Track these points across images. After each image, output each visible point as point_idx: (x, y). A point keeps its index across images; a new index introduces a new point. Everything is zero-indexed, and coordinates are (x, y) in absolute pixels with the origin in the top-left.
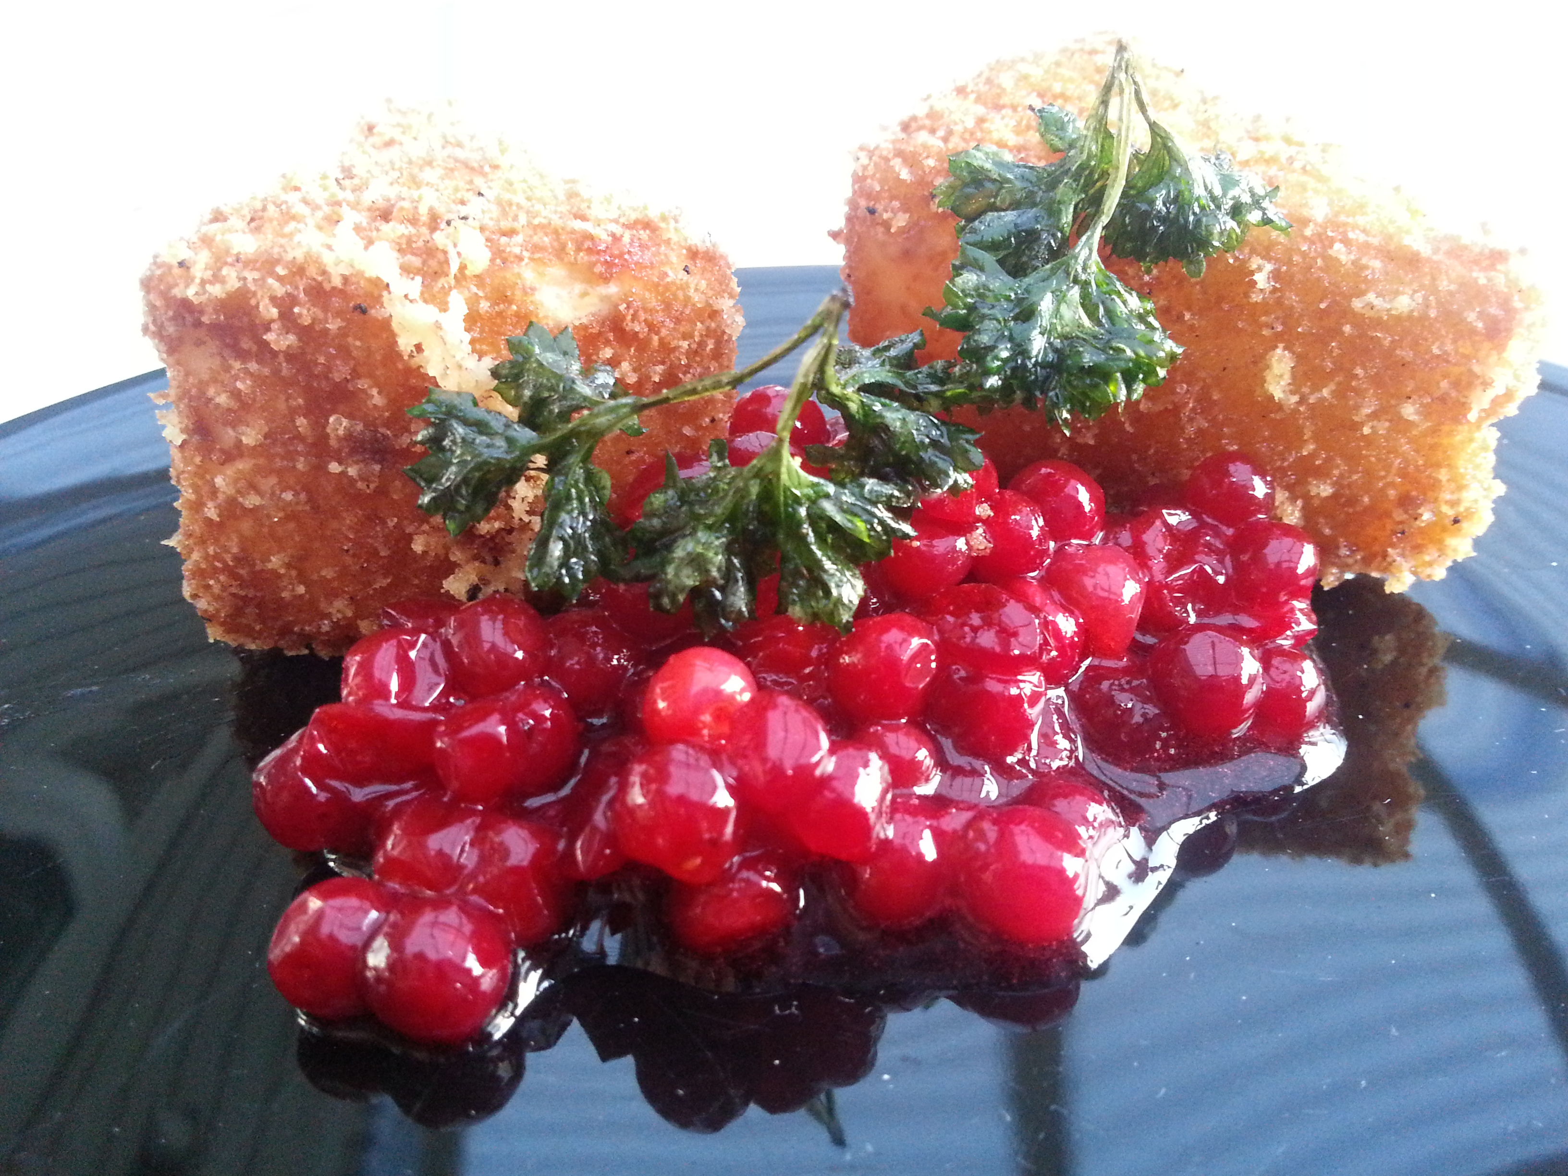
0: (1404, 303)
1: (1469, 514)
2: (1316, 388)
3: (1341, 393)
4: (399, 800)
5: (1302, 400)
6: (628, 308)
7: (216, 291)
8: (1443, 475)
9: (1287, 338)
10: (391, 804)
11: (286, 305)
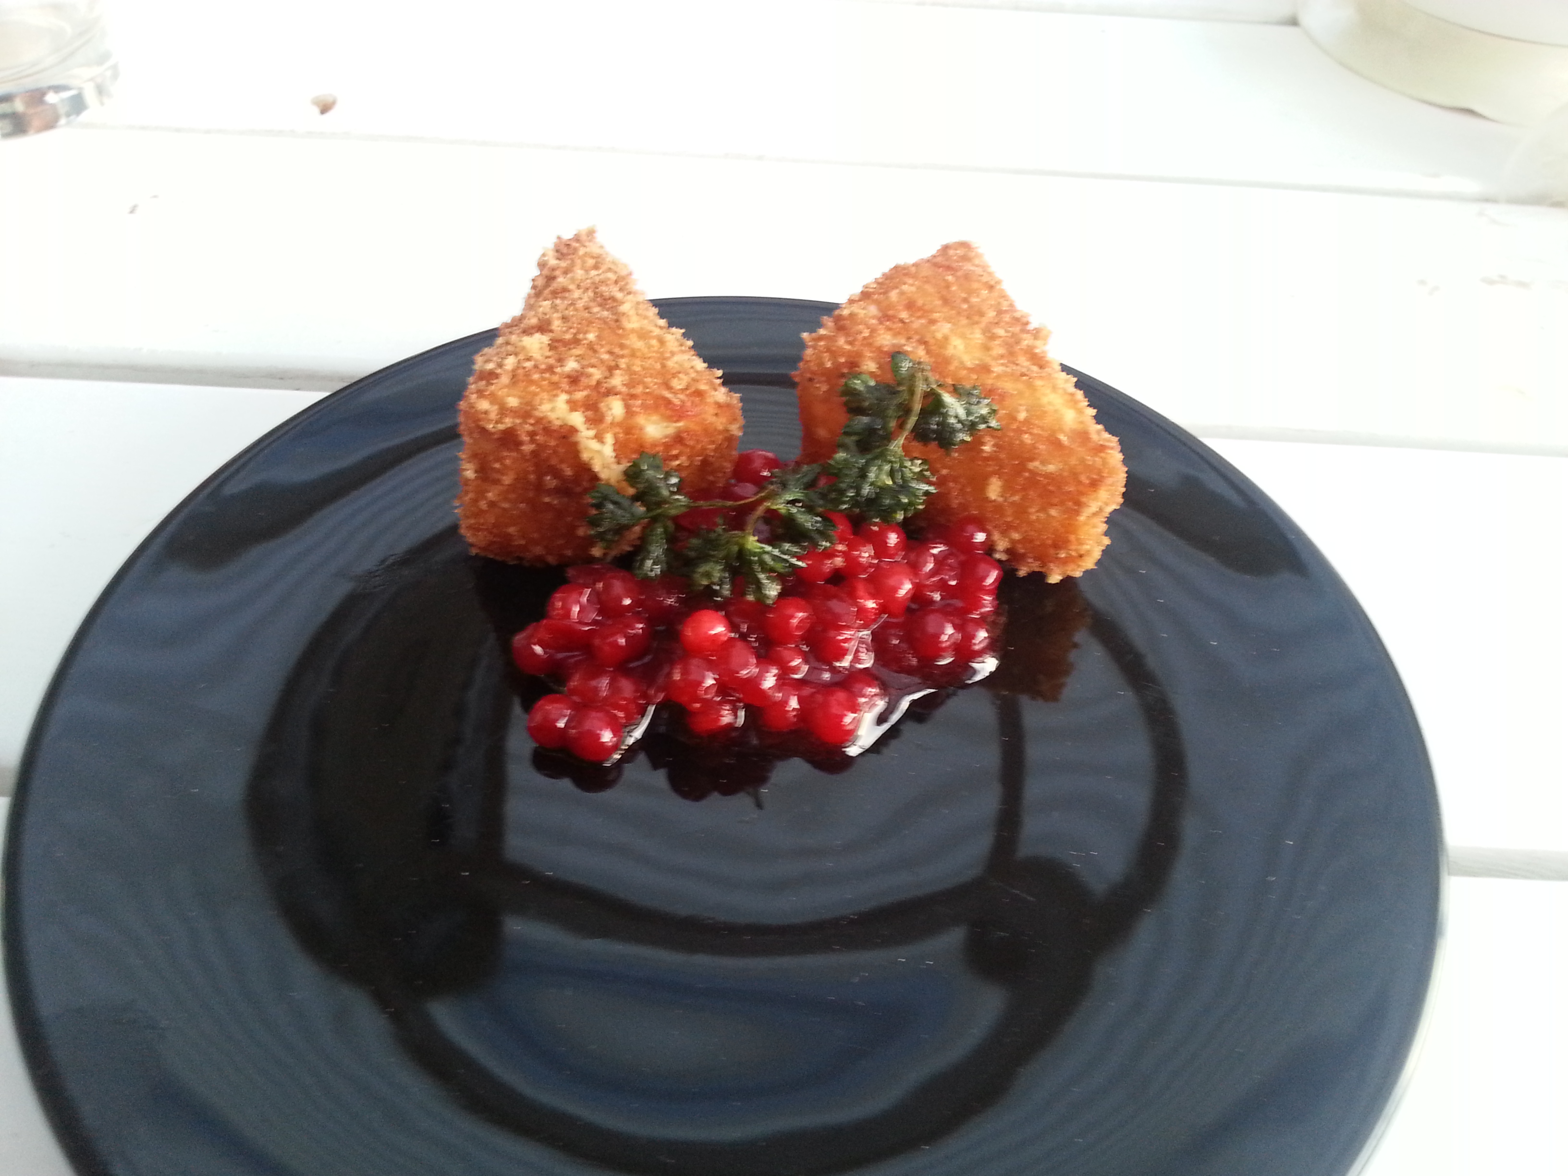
0: (1051, 468)
1: (1088, 552)
2: (1012, 495)
3: (1024, 498)
4: (576, 659)
5: (1005, 501)
6: (688, 435)
7: (501, 427)
8: (1072, 537)
9: (998, 473)
10: (572, 660)
11: (532, 434)
